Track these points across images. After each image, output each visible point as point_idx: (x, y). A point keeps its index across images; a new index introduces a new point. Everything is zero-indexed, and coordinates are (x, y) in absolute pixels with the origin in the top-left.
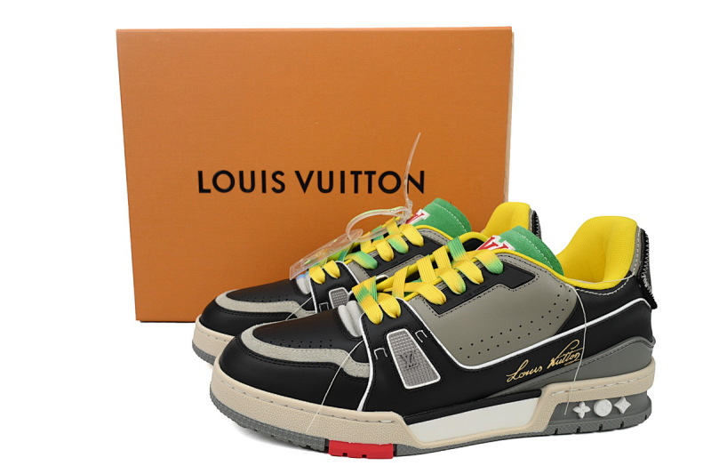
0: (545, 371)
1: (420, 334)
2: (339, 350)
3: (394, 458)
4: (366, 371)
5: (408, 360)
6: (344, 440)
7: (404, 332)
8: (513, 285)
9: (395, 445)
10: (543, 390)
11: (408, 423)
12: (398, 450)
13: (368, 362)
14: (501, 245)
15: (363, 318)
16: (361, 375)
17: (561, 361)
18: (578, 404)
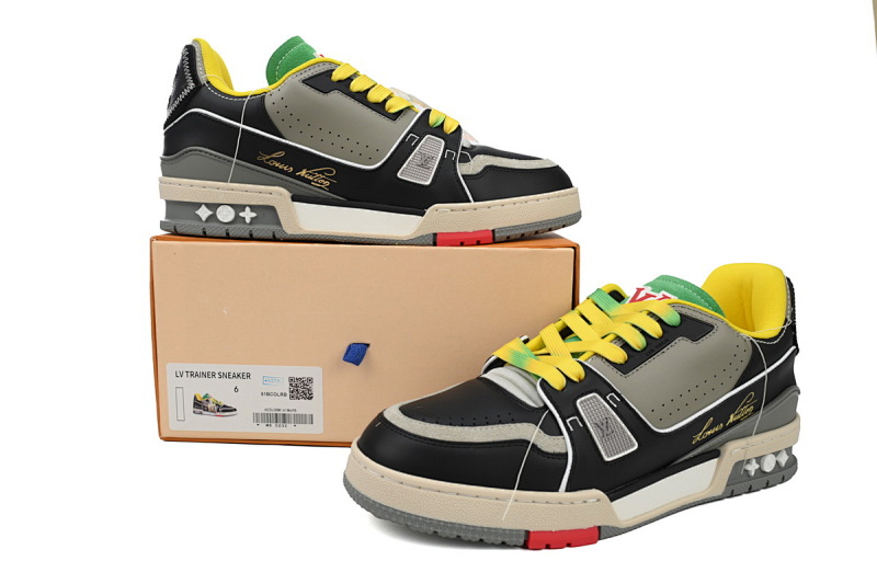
0: (725, 429)
1: (611, 397)
2: (525, 424)
3: (599, 542)
4: (562, 444)
5: (604, 428)
6: (546, 529)
7: (595, 397)
8: (695, 338)
9: (599, 527)
10: (722, 449)
11: (612, 499)
12: (602, 532)
13: (561, 434)
14: (660, 296)
15: (541, 385)
16: (558, 450)
17: (739, 417)
18: (748, 461)
